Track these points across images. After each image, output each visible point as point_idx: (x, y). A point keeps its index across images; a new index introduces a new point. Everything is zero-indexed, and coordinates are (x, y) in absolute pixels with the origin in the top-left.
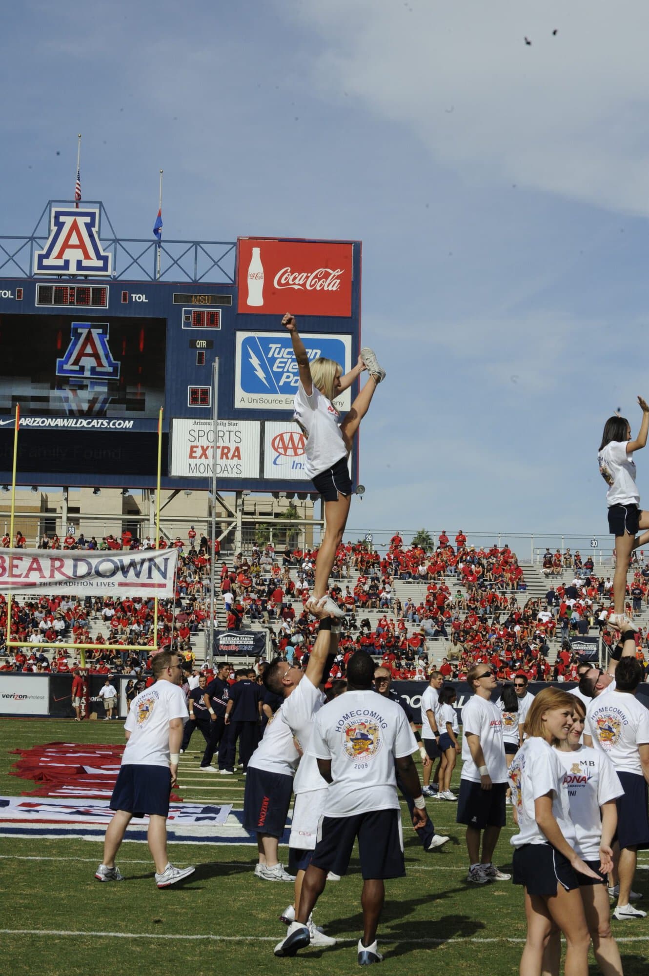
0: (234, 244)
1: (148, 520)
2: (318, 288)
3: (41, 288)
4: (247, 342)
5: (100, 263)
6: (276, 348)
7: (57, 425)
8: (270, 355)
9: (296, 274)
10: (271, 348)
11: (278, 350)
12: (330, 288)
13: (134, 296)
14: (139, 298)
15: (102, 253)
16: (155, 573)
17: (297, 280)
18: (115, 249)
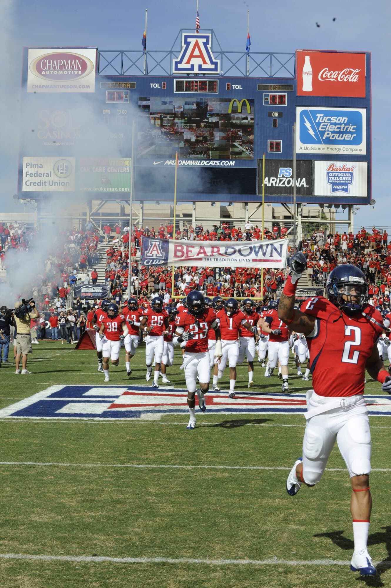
0: (294, 54)
2: (345, 80)
3: (177, 82)
4: (302, 113)
5: (213, 66)
6: (321, 116)
8: (317, 121)
9: (332, 72)
10: (318, 116)
11: (322, 118)
12: (352, 80)
13: (234, 86)
14: (237, 87)
15: (214, 60)
16: (275, 253)
17: (333, 76)
18: (222, 58)
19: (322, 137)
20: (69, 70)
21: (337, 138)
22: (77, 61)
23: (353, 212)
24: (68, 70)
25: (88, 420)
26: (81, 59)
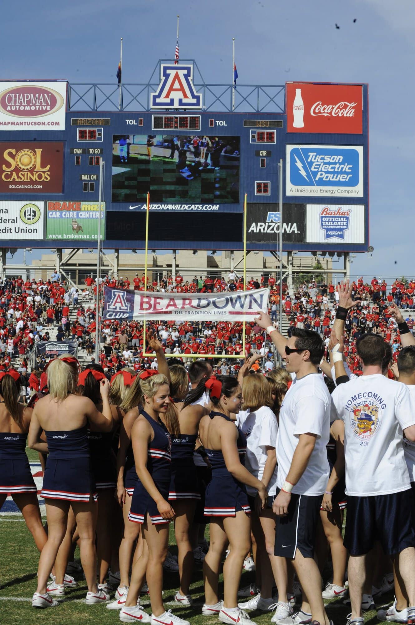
0: (284, 86)
2: (340, 115)
3: (155, 118)
5: (195, 101)
6: (313, 155)
7: (168, 209)
8: (309, 160)
9: (325, 106)
10: (310, 155)
11: (314, 156)
12: (348, 115)
13: (217, 122)
14: (221, 123)
15: (196, 94)
16: (254, 305)
17: (326, 110)
18: (204, 91)
19: (315, 178)
20: (37, 105)
21: (331, 179)
22: (46, 95)
23: (349, 261)
24: (35, 105)
26: (50, 93)
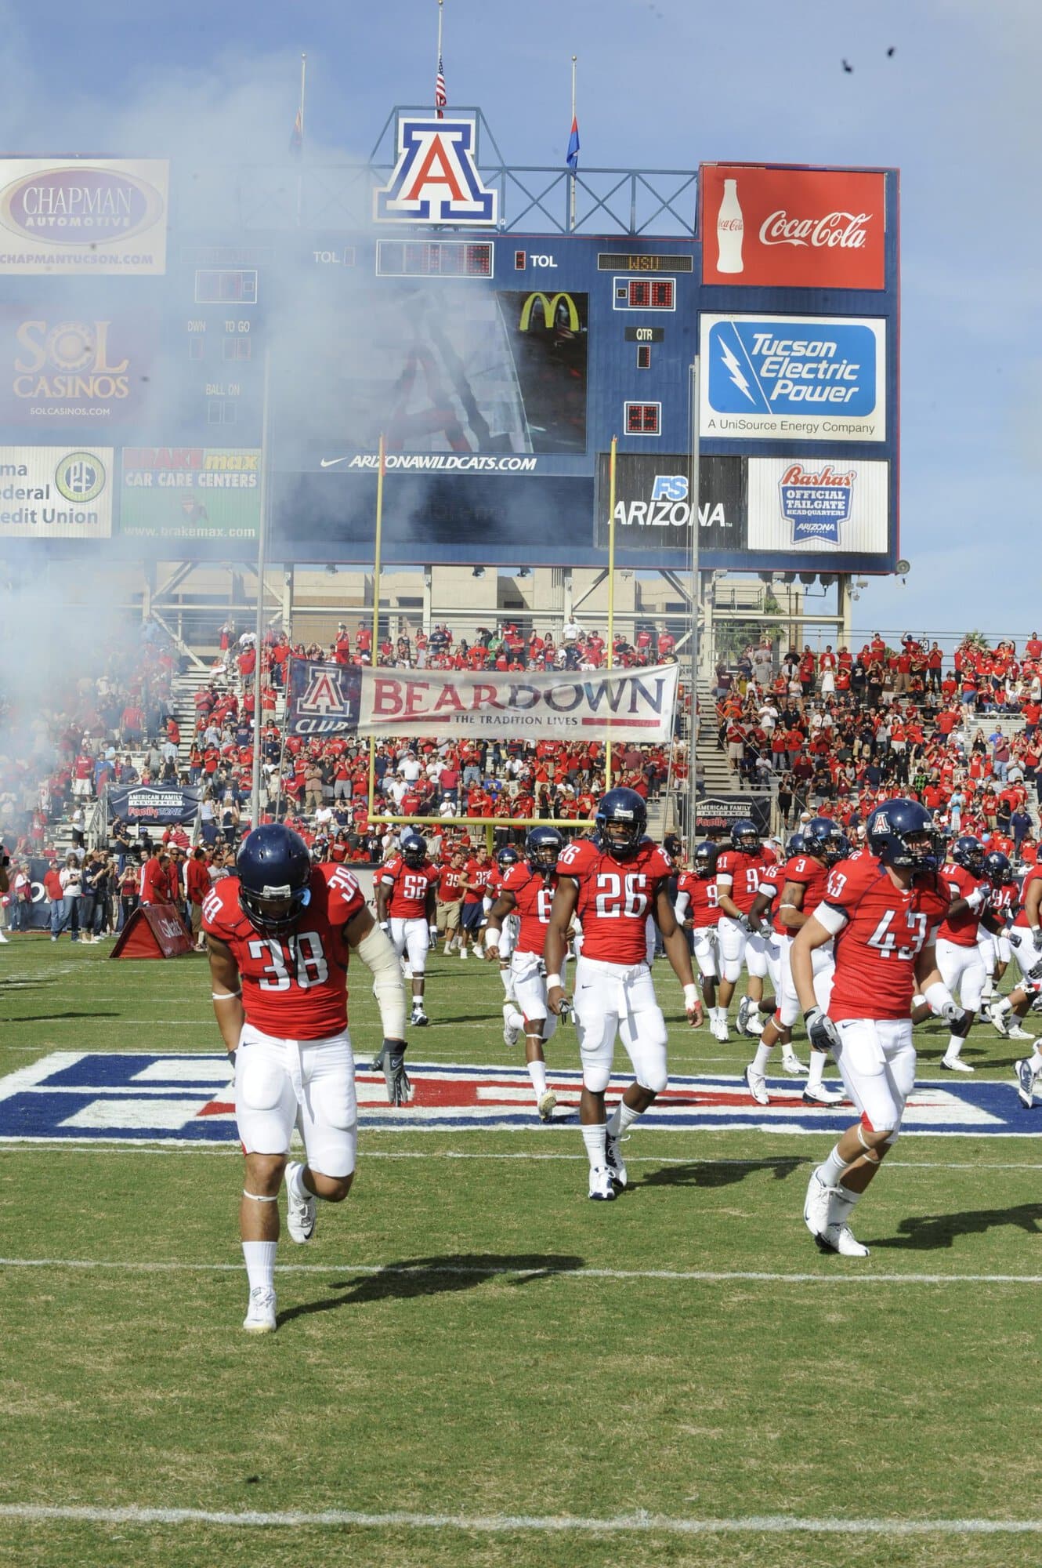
0: (695, 174)
1: (562, 617)
2: (831, 244)
3: (384, 246)
4: (717, 330)
5: (479, 207)
6: (765, 340)
7: (413, 466)
8: (755, 352)
9: (795, 221)
10: (757, 340)
11: (767, 343)
12: (850, 244)
13: (534, 257)
14: (544, 261)
15: (482, 190)
16: (643, 704)
17: (797, 232)
18: (503, 184)
19: (769, 394)
20: (99, 216)
21: (808, 398)
22: (119, 190)
23: (850, 594)
24: (94, 216)
25: (146, 1146)
26: (130, 185)
